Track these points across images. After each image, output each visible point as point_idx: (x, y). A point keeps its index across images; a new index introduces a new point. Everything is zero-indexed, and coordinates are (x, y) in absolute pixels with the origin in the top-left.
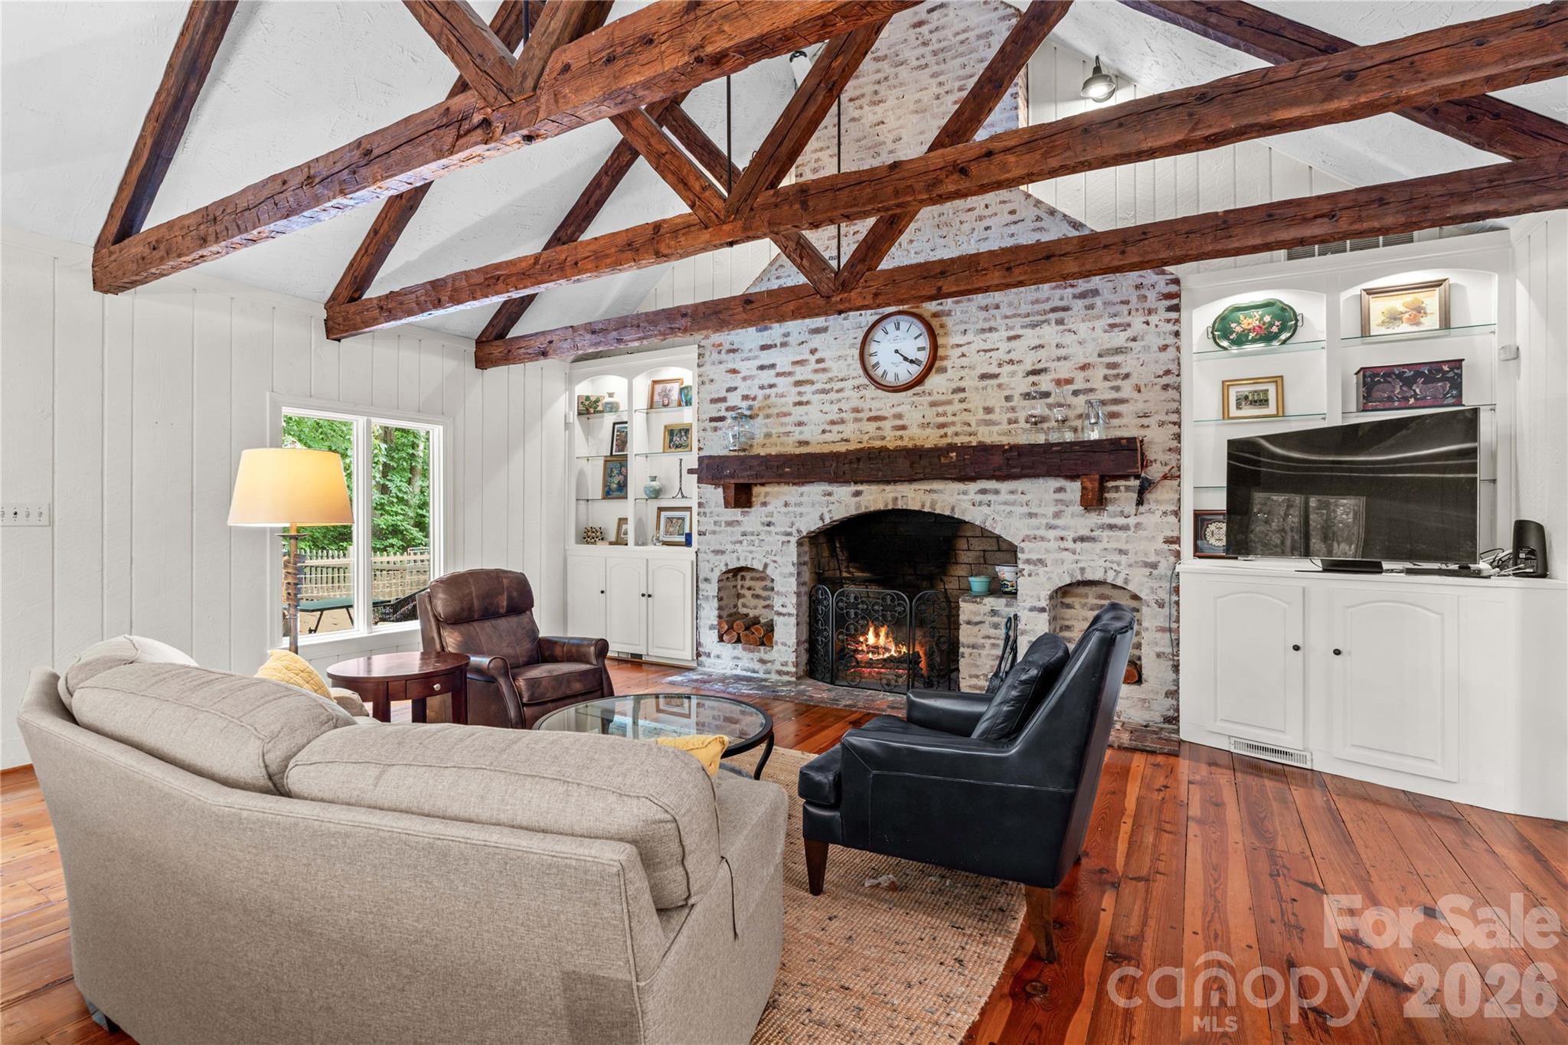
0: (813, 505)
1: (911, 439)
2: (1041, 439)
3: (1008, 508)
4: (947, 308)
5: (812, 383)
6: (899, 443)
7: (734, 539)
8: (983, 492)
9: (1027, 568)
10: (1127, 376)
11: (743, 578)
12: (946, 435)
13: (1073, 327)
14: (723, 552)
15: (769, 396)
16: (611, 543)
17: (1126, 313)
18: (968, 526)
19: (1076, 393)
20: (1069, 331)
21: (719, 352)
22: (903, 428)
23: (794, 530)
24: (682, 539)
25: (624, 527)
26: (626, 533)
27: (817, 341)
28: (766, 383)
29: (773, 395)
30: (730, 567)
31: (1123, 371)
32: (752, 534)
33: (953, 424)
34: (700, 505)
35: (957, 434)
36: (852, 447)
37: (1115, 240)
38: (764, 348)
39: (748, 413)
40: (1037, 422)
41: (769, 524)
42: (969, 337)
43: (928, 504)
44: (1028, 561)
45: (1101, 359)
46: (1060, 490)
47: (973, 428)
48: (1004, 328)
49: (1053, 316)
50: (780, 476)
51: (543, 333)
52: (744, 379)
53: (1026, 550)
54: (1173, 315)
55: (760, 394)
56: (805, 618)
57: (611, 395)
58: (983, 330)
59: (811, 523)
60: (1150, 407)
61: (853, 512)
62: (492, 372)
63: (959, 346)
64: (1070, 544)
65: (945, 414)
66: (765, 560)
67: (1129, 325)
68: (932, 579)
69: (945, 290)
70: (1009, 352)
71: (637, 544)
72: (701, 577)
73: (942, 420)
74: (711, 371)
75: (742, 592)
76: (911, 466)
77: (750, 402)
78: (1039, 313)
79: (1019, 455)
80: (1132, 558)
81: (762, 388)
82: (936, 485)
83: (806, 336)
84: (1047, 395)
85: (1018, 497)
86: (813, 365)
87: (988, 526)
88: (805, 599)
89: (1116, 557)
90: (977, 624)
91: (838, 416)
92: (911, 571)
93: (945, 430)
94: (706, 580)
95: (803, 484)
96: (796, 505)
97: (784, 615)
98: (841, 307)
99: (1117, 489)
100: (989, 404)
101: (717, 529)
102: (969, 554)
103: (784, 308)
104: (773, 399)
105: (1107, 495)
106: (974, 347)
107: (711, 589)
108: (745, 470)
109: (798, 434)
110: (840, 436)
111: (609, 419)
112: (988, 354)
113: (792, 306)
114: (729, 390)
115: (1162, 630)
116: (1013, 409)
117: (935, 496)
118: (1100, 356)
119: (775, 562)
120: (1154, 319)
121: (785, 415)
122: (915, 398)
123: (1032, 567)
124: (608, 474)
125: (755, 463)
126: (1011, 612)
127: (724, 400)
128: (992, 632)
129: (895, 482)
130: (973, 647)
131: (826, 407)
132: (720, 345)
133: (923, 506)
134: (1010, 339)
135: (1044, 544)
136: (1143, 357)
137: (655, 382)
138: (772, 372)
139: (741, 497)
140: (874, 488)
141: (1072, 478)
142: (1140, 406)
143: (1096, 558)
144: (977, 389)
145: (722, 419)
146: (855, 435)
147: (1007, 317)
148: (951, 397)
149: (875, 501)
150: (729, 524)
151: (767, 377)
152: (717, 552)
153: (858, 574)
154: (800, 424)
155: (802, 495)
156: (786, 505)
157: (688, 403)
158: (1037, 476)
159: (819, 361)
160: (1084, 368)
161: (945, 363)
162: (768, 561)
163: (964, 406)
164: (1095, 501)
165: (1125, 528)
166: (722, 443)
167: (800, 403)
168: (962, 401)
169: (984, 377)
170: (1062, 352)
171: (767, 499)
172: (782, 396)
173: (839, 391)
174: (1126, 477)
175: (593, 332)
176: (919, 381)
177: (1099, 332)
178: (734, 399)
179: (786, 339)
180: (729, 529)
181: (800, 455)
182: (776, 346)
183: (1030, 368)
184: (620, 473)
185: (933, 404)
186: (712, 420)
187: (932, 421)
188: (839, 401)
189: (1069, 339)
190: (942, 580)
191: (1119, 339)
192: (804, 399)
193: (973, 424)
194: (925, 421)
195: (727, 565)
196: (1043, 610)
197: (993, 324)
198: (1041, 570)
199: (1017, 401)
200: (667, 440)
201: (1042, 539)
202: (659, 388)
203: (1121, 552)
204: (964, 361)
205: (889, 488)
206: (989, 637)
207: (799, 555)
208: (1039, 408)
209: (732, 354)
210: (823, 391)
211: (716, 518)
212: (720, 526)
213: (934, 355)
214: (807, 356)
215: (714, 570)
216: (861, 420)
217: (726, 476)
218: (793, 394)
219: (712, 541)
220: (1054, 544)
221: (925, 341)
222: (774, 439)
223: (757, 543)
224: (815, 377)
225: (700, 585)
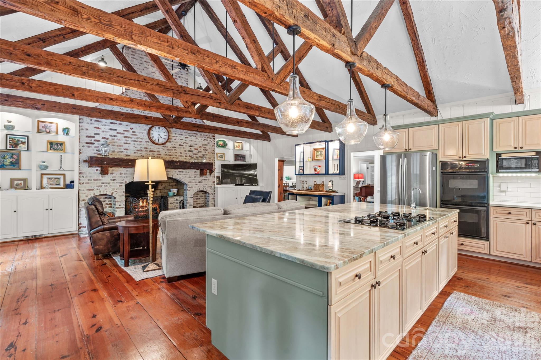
0: (131, 174)
1: (162, 158)
2: (194, 161)
3: (185, 176)
5: (131, 138)
7: (98, 185)
8: (180, 172)
9: (189, 189)
10: (207, 150)
12: (171, 158)
13: (198, 138)
14: (92, 190)
15: (114, 139)
17: (207, 137)
19: (198, 152)
21: (91, 120)
22: (160, 155)
23: (124, 182)
27: (132, 126)
28: (113, 135)
29: (116, 139)
30: (96, 195)
31: (206, 149)
32: (107, 183)
33: (173, 155)
34: (80, 173)
35: (174, 158)
38: (111, 123)
39: (105, 143)
40: (192, 157)
41: (114, 180)
42: (177, 135)
45: (203, 146)
46: (195, 172)
47: (178, 157)
48: (184, 135)
49: (194, 135)
50: (127, 165)
52: (103, 132)
53: (189, 185)
54: (214, 140)
55: (110, 138)
57: (9, 122)
58: (180, 134)
59: (130, 179)
60: (211, 157)
63: (174, 137)
64: (197, 183)
65: (171, 153)
66: (112, 192)
67: (207, 140)
70: (185, 141)
71: (39, 189)
72: (81, 199)
73: (170, 154)
74: (86, 125)
77: (106, 140)
78: (191, 133)
80: (208, 185)
81: (111, 136)
84: (193, 151)
85: (187, 173)
86: (131, 133)
87: (181, 180)
89: (205, 186)
91: (140, 149)
93: (171, 156)
94: (84, 200)
95: (127, 168)
96: (125, 174)
97: (120, 208)
99: (207, 172)
100: (181, 152)
106: (178, 138)
109: (125, 152)
110: (140, 155)
112: (181, 140)
114: (96, 134)
115: (212, 199)
116: (186, 154)
119: (116, 192)
120: (211, 140)
121: (121, 146)
122: (163, 148)
125: (117, 160)
126: (181, 199)
127: (94, 137)
128: (176, 205)
131: (136, 146)
134: (185, 138)
135: (192, 183)
136: (210, 147)
137: (39, 122)
138: (115, 132)
141: (198, 169)
142: (209, 156)
143: (202, 186)
144: (178, 148)
145: (93, 144)
146: (145, 155)
147: (185, 133)
148: (172, 148)
150: (95, 180)
151: (113, 133)
152: (89, 190)
154: (126, 149)
155: (127, 171)
156: (121, 174)
158: (191, 169)
159: (133, 132)
160: (200, 147)
161: (171, 140)
162: (113, 192)
163: (175, 151)
164: (202, 174)
165: (207, 180)
167: (126, 143)
168: (175, 150)
169: (180, 145)
170: (196, 143)
171: (113, 172)
172: (119, 140)
173: (140, 142)
176: (165, 144)
177: (202, 140)
178: (97, 137)
179: (121, 123)
180: (96, 182)
181: (127, 159)
182: (117, 124)
183: (189, 145)
184: (12, 157)
185: (168, 150)
186: (87, 143)
188: (140, 145)
189: (197, 140)
191: (206, 142)
192: (128, 142)
194: (166, 154)
195: (94, 194)
196: (192, 198)
198: (192, 189)
199: (187, 152)
200: (49, 146)
201: (192, 182)
202: (41, 124)
203: (206, 184)
204: (175, 141)
206: (175, 206)
208: (191, 154)
209: (97, 122)
210: (135, 141)
211: (89, 178)
212: (91, 181)
213: (169, 138)
214: (129, 129)
215: (87, 196)
216: (147, 151)
217: (105, 164)
218: (124, 140)
219: (88, 186)
220: (194, 183)
221: (166, 134)
222: (116, 153)
223: (108, 186)
224: (132, 136)
225: (80, 202)
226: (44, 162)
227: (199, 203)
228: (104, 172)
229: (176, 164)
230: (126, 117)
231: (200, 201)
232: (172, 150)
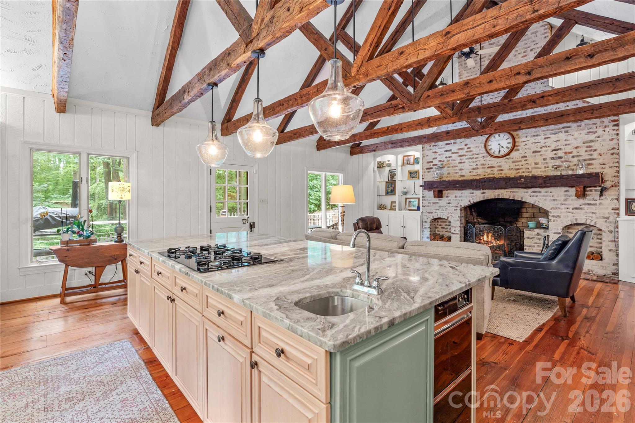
0: (466, 197)
1: (505, 174)
2: (558, 173)
3: (545, 198)
5: (466, 156)
6: (500, 175)
7: (436, 208)
8: (534, 192)
9: (553, 219)
10: (595, 150)
11: (438, 222)
12: (519, 172)
13: (572, 133)
14: (432, 213)
16: (389, 210)
17: (595, 127)
18: (527, 204)
19: (573, 157)
20: (570, 135)
21: (430, 146)
22: (502, 170)
23: (459, 205)
24: (416, 208)
25: (393, 204)
26: (395, 206)
27: (467, 141)
28: (448, 156)
29: (451, 160)
30: (435, 218)
31: (594, 148)
32: (443, 207)
33: (522, 168)
34: (423, 197)
35: (523, 172)
36: (482, 177)
37: (589, 109)
38: (447, 144)
39: (441, 166)
40: (557, 167)
41: (449, 203)
42: (528, 138)
43: (512, 196)
44: (553, 216)
45: (584, 145)
46: (567, 191)
47: (530, 170)
48: (543, 135)
49: (563, 130)
50: (455, 187)
51: (374, 144)
52: (440, 155)
53: (552, 212)
54: (616, 128)
55: (446, 160)
56: (463, 235)
57: (389, 161)
58: (534, 136)
59: (466, 202)
60: (606, 161)
61: (482, 199)
62: (355, 156)
63: (524, 141)
64: (571, 210)
65: (518, 165)
66: (448, 215)
67: (596, 132)
68: (511, 223)
70: (545, 143)
71: (399, 210)
72: (424, 221)
73: (517, 167)
74: (427, 152)
75: (437, 226)
76: (506, 183)
77: (442, 163)
78: (557, 129)
79: (550, 179)
80: (598, 215)
81: (446, 158)
82: (515, 190)
83: (463, 140)
84: (561, 158)
85: (549, 194)
86: (466, 150)
87: (537, 204)
88: (463, 229)
89: (591, 215)
90: (531, 238)
91: (476, 167)
92: (503, 220)
93: (519, 171)
94: (426, 222)
95: (462, 190)
96: (459, 197)
97: (455, 234)
98: (482, 134)
99: (591, 191)
100: (537, 161)
101: (429, 205)
102: (527, 214)
103: (461, 135)
104: (450, 161)
105: (586, 193)
106: (531, 142)
107: (427, 225)
108: (442, 185)
109: (460, 173)
110: (477, 173)
111: (387, 169)
113: (464, 134)
114: (434, 159)
115: (611, 241)
116: (547, 163)
117: (514, 194)
118: (584, 143)
119: (451, 216)
120: (607, 129)
121: (455, 167)
122: (506, 160)
123: (555, 218)
124: (387, 187)
125: (445, 183)
126: (546, 234)
127: (432, 162)
128: (538, 241)
129: (498, 189)
130: (530, 246)
131: (471, 164)
133: (510, 197)
134: (545, 138)
135: (560, 210)
136: (603, 143)
137: (404, 156)
138: (450, 152)
139: (439, 194)
140: (490, 191)
141: (572, 187)
142: (601, 161)
143: (582, 215)
144: (532, 156)
145: (431, 168)
146: (482, 173)
147: (544, 131)
148: (521, 159)
149: (490, 195)
150: (434, 203)
151: (448, 154)
152: (429, 213)
153: (481, 221)
154: (461, 170)
155: (462, 193)
156: (456, 197)
157: (418, 163)
158: (557, 186)
159: (468, 148)
160: (576, 148)
161: (518, 148)
162: (449, 216)
163: (526, 162)
164: (581, 195)
165: (595, 204)
166: (432, 176)
167: (461, 163)
168: (525, 161)
169: (534, 152)
170: (567, 142)
171: (449, 195)
172: (454, 160)
173: (476, 158)
174: (595, 186)
175: (392, 144)
176: (508, 154)
177: (583, 135)
178: (436, 162)
180: (434, 205)
181: (462, 181)
182: (451, 143)
183: (554, 149)
184: (392, 187)
185: (514, 162)
186: (427, 169)
187: (513, 168)
188: (476, 161)
189: (570, 138)
190: (515, 223)
191: (592, 137)
192: (463, 161)
193: (530, 169)
194: (511, 168)
195: (433, 217)
196: (559, 233)
197: (538, 133)
198: (558, 219)
199: (548, 160)
200: (409, 175)
201: (559, 208)
202: (406, 158)
203: (593, 213)
205: (496, 191)
206: (536, 243)
207: (461, 214)
208: (558, 162)
209: (435, 147)
210: (470, 158)
211: (429, 202)
213: (514, 145)
214: (464, 146)
215: (428, 219)
216: (485, 168)
218: (458, 160)
219: (428, 209)
220: (564, 210)
221: (510, 140)
222: (451, 175)
223: (444, 210)
224: (467, 154)
225: (423, 224)
226: (405, 188)
232: (520, 161)
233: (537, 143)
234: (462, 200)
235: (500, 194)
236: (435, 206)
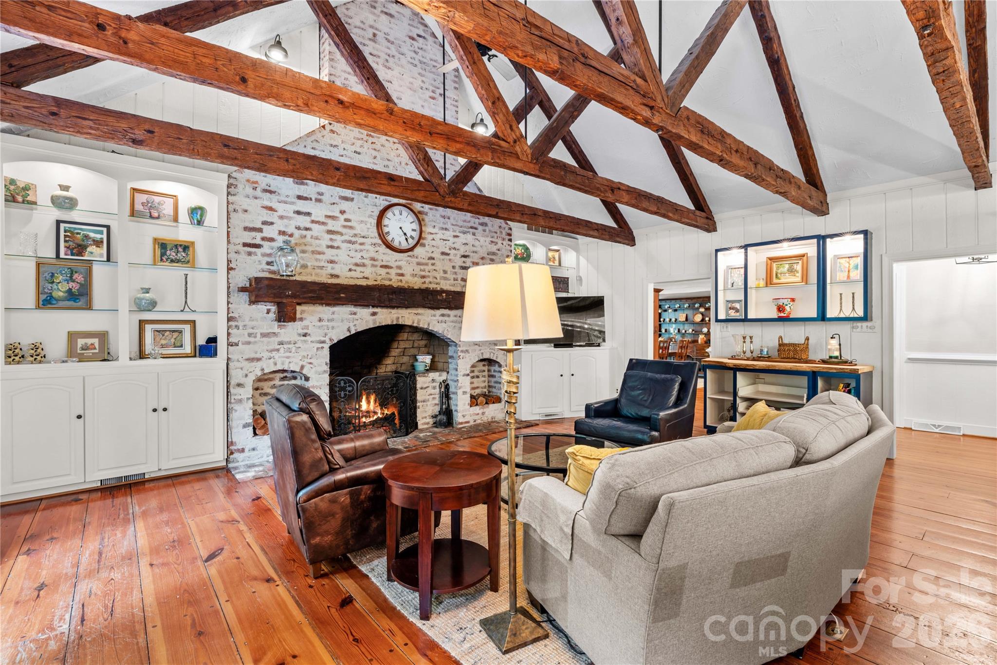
0: (342, 321)
1: (407, 282)
3: (454, 324)
4: (426, 211)
5: (342, 234)
6: (400, 284)
7: (270, 348)
8: (443, 315)
9: (462, 355)
12: (425, 283)
14: (259, 360)
15: (305, 236)
20: (477, 239)
21: (255, 189)
22: (402, 275)
23: (327, 339)
27: (345, 205)
28: (302, 226)
29: (309, 236)
30: (267, 371)
32: (289, 343)
33: (429, 277)
36: (370, 283)
38: (300, 197)
41: (305, 335)
42: (436, 230)
43: (416, 322)
44: (462, 351)
45: (488, 256)
47: (438, 281)
48: (452, 230)
49: (471, 230)
50: (337, 299)
52: (281, 217)
53: (461, 346)
54: (509, 243)
55: (297, 233)
57: (64, 188)
58: (443, 229)
59: (339, 333)
61: (371, 326)
63: (432, 234)
65: (424, 271)
66: (301, 363)
67: (497, 243)
69: (500, 214)
70: (454, 243)
71: (135, 359)
72: (233, 382)
73: (423, 273)
74: (243, 202)
77: (287, 238)
81: (298, 228)
82: (420, 311)
83: (337, 200)
85: (458, 318)
86: (342, 222)
90: (426, 388)
91: (360, 261)
93: (425, 280)
94: (239, 385)
95: (335, 305)
96: (328, 320)
100: (446, 268)
104: (308, 239)
106: (438, 236)
107: (245, 393)
109: (330, 269)
110: (362, 275)
111: (48, 214)
112: (445, 242)
114: (264, 223)
116: (456, 273)
117: (419, 317)
119: (310, 363)
120: (505, 243)
121: (319, 253)
122: (409, 258)
123: (464, 354)
124: (45, 279)
126: (442, 379)
127: (260, 230)
128: (433, 391)
129: (398, 307)
130: (424, 401)
131: (352, 254)
132: (256, 182)
133: (413, 323)
134: (454, 236)
136: (502, 259)
137: (134, 190)
138: (308, 219)
140: (385, 310)
143: (487, 348)
144: (440, 259)
145: (258, 246)
146: (370, 276)
147: (453, 225)
148: (428, 261)
149: (385, 319)
150: (264, 335)
151: (304, 221)
152: (252, 360)
154: (332, 262)
155: (333, 313)
156: (320, 320)
159: (347, 220)
160: (483, 258)
161: (424, 241)
162: (304, 363)
163: (434, 267)
167: (332, 247)
168: (433, 264)
169: (443, 253)
170: (475, 249)
171: (303, 316)
172: (317, 238)
173: (361, 244)
176: (411, 249)
177: (487, 243)
178: (268, 232)
179: (319, 197)
180: (265, 339)
181: (333, 285)
182: (311, 199)
183: (463, 254)
184: (71, 279)
185: (418, 264)
186: (245, 245)
187: (418, 273)
188: (361, 251)
189: (477, 243)
191: (494, 248)
192: (335, 244)
193: (438, 278)
194: (415, 273)
195: (263, 370)
196: (468, 375)
197: (447, 226)
198: (467, 355)
199: (458, 269)
200: (159, 252)
202: (140, 197)
204: (433, 243)
205: (394, 311)
206: (431, 395)
207: (329, 357)
209: (268, 194)
210: (350, 242)
211: (251, 331)
212: (255, 337)
213: (420, 237)
214: (337, 214)
215: (246, 376)
216: (376, 266)
217: (288, 296)
218: (326, 239)
219: (249, 351)
221: (416, 226)
222: (309, 270)
223: (293, 350)
224: (344, 231)
225: (232, 390)
226: (147, 291)
227: (478, 388)
228: (285, 316)
229: (439, 297)
230: (346, 175)
231: (478, 382)
233: (446, 240)
234: (333, 328)
235: (400, 316)
236: (268, 342)
